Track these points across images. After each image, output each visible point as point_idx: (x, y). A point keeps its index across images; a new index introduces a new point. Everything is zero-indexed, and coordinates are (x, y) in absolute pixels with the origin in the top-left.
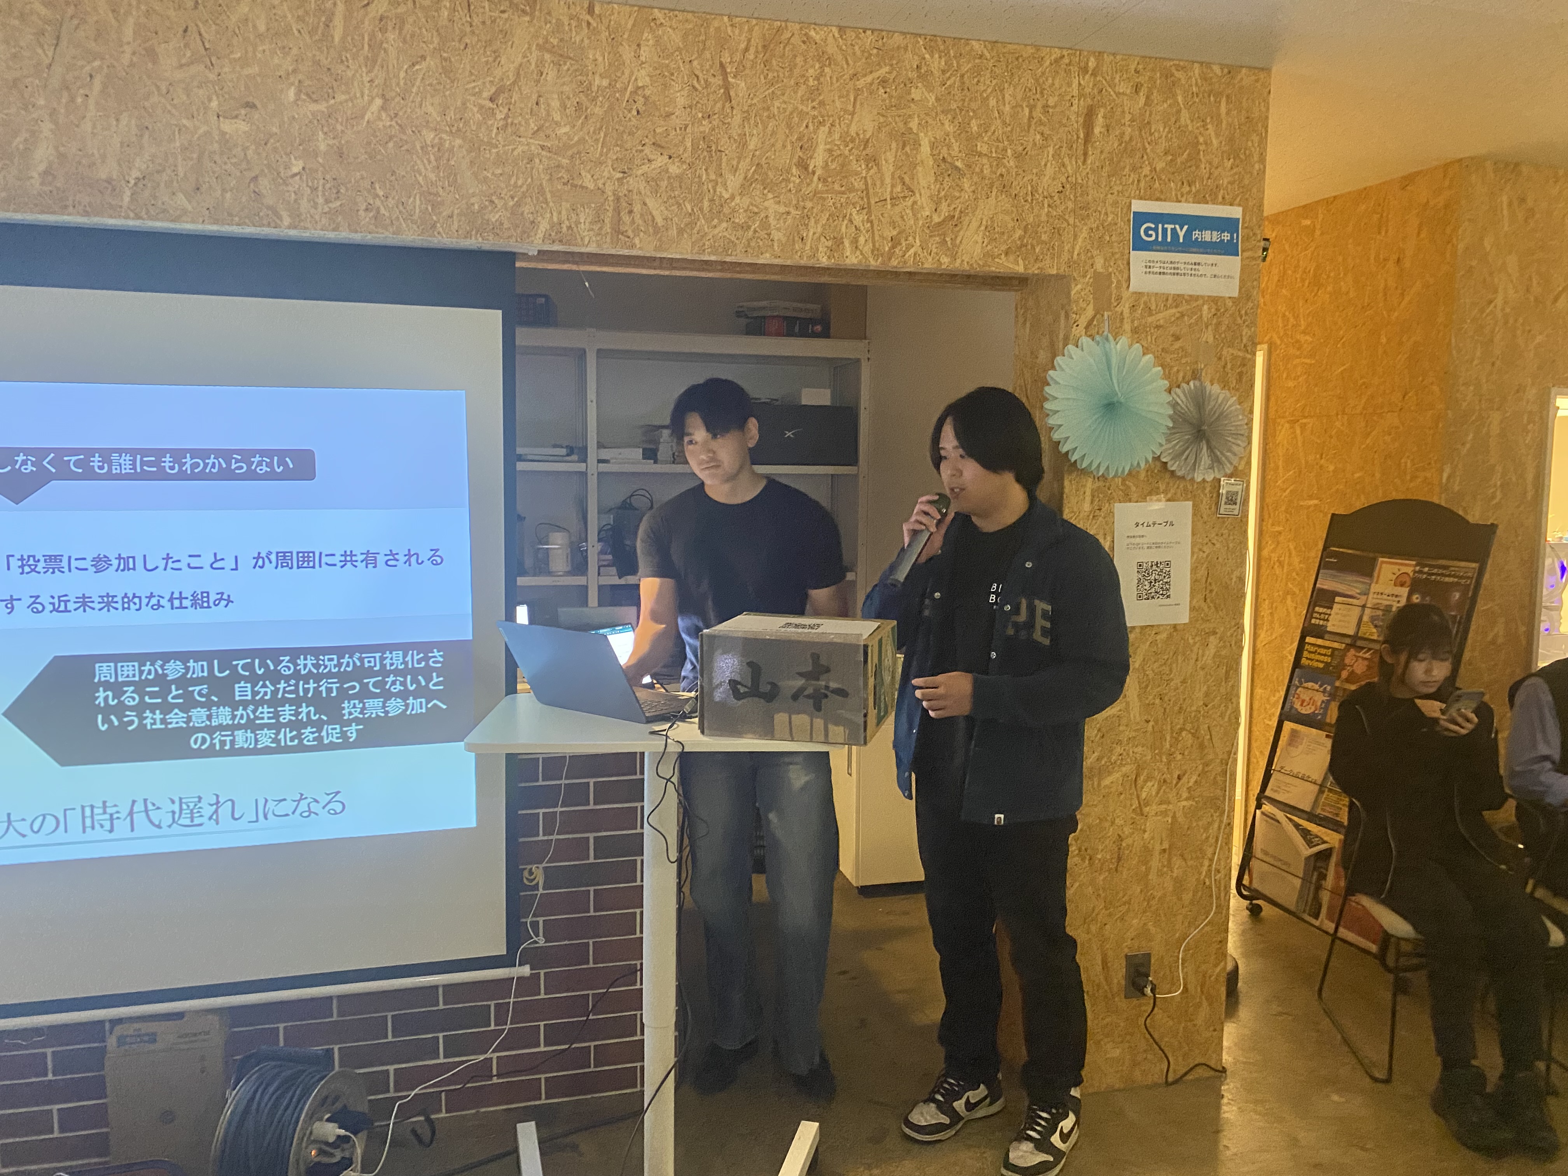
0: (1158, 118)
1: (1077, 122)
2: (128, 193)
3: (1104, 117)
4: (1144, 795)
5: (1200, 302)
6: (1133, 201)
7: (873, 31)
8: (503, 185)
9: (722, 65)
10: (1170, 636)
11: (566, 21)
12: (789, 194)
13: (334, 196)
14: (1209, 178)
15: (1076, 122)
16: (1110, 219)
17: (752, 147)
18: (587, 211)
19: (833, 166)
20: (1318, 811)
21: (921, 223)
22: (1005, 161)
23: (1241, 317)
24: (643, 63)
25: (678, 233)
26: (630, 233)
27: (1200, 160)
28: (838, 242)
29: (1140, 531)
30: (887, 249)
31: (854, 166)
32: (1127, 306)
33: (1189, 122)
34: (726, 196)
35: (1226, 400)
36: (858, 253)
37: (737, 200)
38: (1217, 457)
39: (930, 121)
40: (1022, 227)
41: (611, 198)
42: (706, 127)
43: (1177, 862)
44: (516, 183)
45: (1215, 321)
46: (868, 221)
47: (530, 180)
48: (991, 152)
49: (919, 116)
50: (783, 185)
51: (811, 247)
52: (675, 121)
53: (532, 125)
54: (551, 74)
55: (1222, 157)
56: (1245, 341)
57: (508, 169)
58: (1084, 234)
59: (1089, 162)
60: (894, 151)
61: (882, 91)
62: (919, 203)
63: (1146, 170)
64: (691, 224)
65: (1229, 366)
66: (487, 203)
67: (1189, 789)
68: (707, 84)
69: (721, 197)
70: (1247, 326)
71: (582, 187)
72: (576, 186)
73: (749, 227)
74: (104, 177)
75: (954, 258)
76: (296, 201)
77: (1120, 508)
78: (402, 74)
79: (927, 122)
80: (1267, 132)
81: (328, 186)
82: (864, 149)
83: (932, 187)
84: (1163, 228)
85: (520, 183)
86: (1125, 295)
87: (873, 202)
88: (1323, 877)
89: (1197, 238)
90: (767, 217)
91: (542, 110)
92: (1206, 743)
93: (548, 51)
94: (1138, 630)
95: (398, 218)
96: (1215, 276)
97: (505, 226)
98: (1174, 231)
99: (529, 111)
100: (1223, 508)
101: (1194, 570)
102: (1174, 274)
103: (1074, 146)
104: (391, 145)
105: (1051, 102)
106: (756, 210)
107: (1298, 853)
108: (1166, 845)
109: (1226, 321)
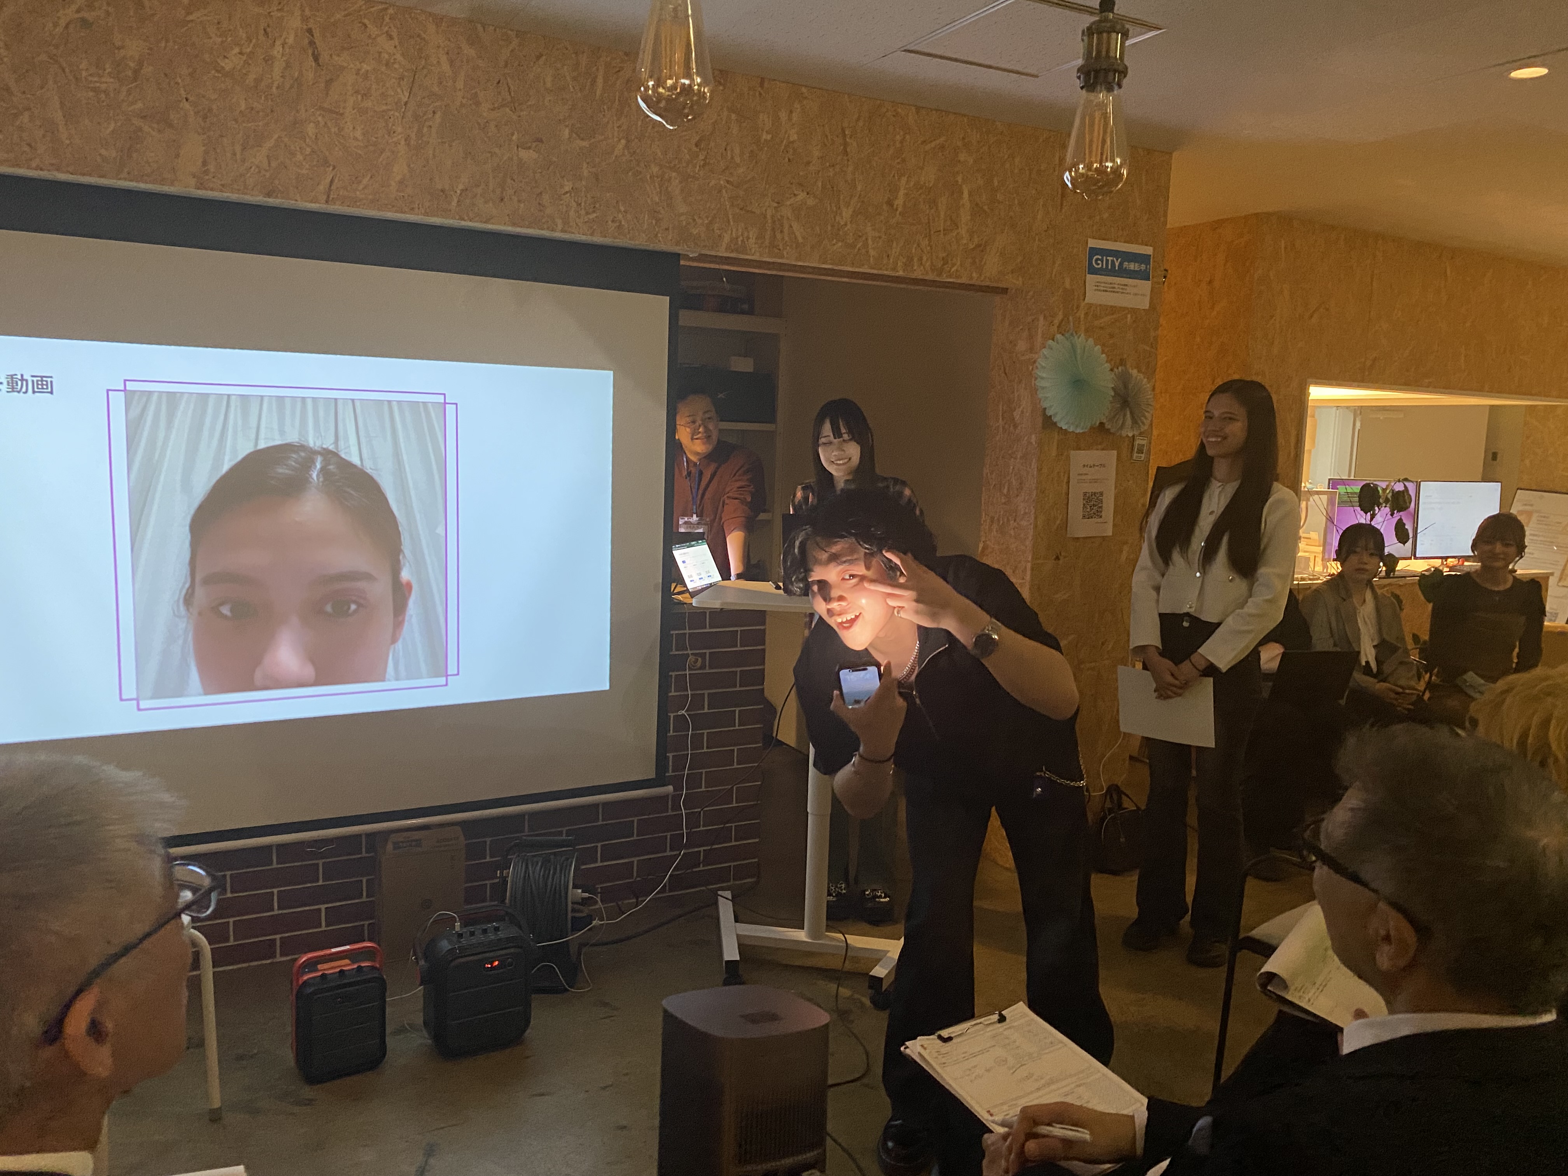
5: (1127, 311)
6: (1090, 240)
8: (701, 208)
10: (1101, 544)
11: (746, 91)
14: (1134, 226)
15: (1057, 182)
16: (1075, 251)
18: (754, 229)
19: (908, 205)
21: (961, 248)
22: (1014, 207)
23: (1150, 324)
25: (811, 248)
26: (781, 247)
27: (1129, 213)
28: (910, 259)
29: (1085, 470)
30: (940, 266)
31: (922, 206)
32: (1083, 313)
35: (1140, 380)
37: (849, 226)
38: (1135, 419)
41: (770, 221)
42: (831, 172)
43: (1100, 703)
45: (1134, 325)
46: (929, 245)
48: (1006, 200)
49: (962, 173)
50: (878, 216)
52: (811, 168)
54: (735, 130)
55: (1142, 212)
56: (1151, 339)
57: (706, 196)
58: (1059, 262)
60: (946, 197)
61: (940, 154)
62: (960, 234)
63: (1097, 219)
65: (1142, 356)
66: (691, 221)
67: (1108, 652)
68: (833, 142)
69: (839, 223)
70: (1153, 330)
77: (1073, 454)
79: (967, 177)
80: (1168, 196)
82: (928, 194)
85: (712, 207)
86: (1083, 304)
87: (932, 232)
90: (866, 239)
94: (1082, 540)
98: (1113, 261)
99: (720, 155)
100: (1135, 455)
101: (1116, 498)
102: (1112, 292)
103: (1056, 199)
105: (1043, 167)
106: (860, 234)
108: (1093, 692)
109: (1141, 325)
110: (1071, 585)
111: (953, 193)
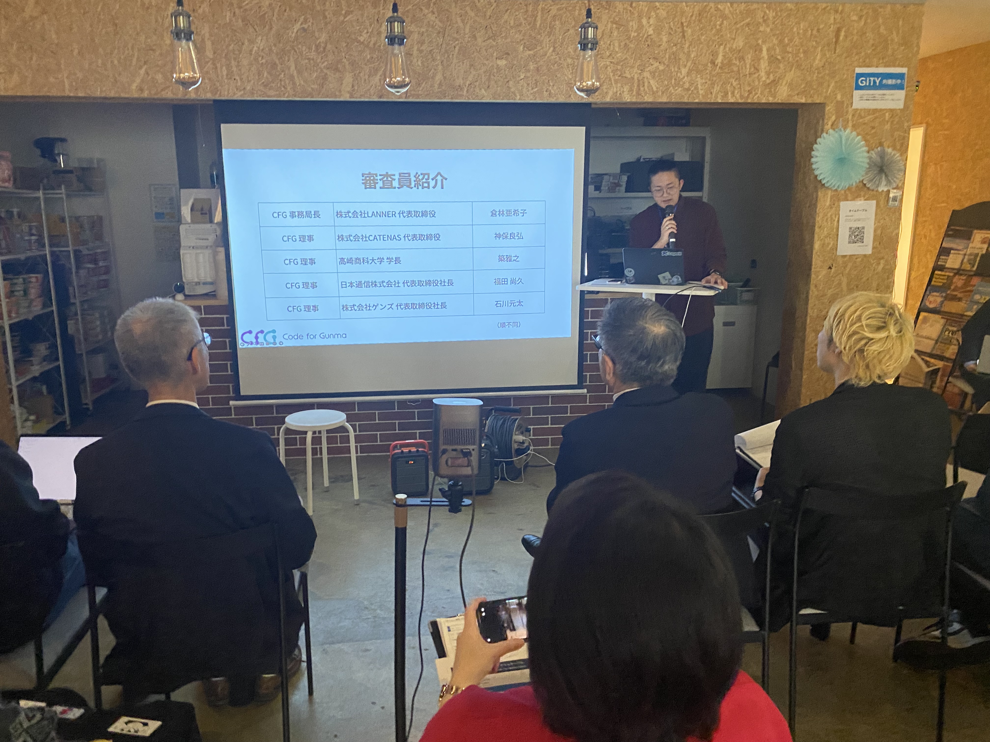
0: (870, 30)
3: (845, 32)
5: (885, 112)
6: (857, 69)
7: (745, 3)
9: (682, 23)
10: (863, 260)
11: (622, 10)
14: (892, 56)
15: (832, 35)
16: (845, 77)
18: (627, 87)
19: (725, 62)
20: (934, 352)
21: (761, 84)
22: (799, 55)
23: (904, 118)
24: (651, 25)
25: (662, 93)
26: (643, 95)
27: (888, 48)
29: (851, 213)
31: (734, 61)
32: (851, 115)
33: (884, 31)
35: (894, 155)
36: (734, 96)
37: (686, 78)
41: (636, 81)
45: (891, 120)
46: (739, 84)
47: (606, 76)
50: (705, 71)
51: (715, 95)
52: (662, 48)
53: (608, 54)
54: (615, 33)
56: (905, 128)
58: (832, 85)
59: (837, 52)
61: (747, 29)
64: (667, 90)
65: (897, 139)
68: (676, 32)
69: (679, 78)
71: (626, 77)
72: (622, 77)
74: (458, 84)
75: (775, 97)
77: (842, 204)
78: (561, 37)
80: (921, 32)
83: (767, 68)
86: (850, 110)
87: (741, 76)
88: (934, 382)
93: (615, 24)
94: (848, 257)
96: (892, 100)
100: (890, 202)
101: (875, 231)
102: (873, 100)
104: (556, 65)
105: (821, 26)
106: (693, 82)
107: (922, 372)
109: (896, 119)
110: (840, 284)
111: (756, 51)
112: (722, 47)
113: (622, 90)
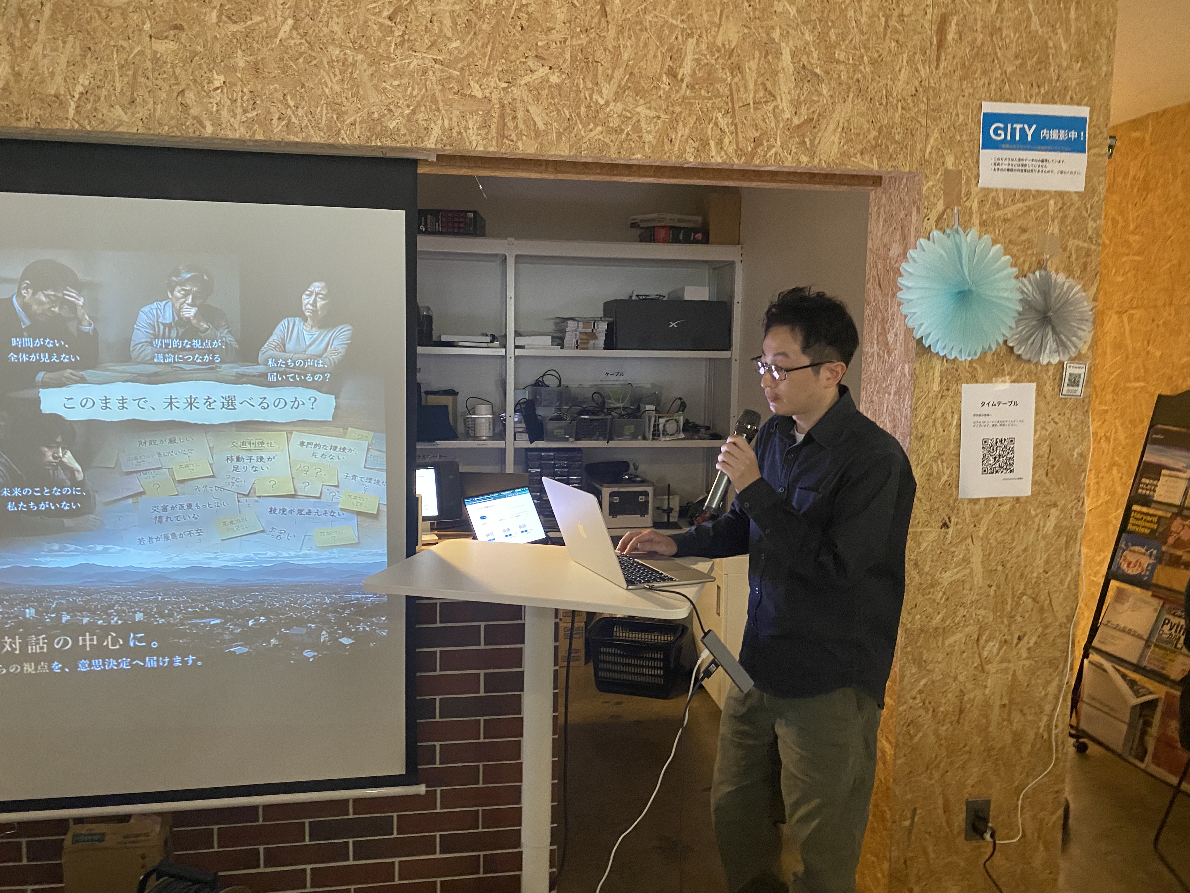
0: (1009, 23)
1: (931, 29)
2: (73, 105)
3: (957, 25)
4: (985, 654)
5: (1048, 196)
6: (984, 103)
8: (400, 95)
10: (1013, 508)
12: (659, 100)
13: (250, 107)
14: (1058, 79)
16: (960, 120)
17: (625, 57)
18: (475, 117)
19: (699, 74)
20: (1145, 663)
21: (781, 125)
22: (862, 68)
23: (1087, 212)
25: (557, 137)
27: (1050, 64)
28: (705, 144)
29: (986, 409)
30: (750, 149)
31: (720, 74)
32: (976, 200)
33: (1038, 27)
34: (602, 102)
35: (1071, 288)
36: (723, 153)
37: (612, 106)
38: (1061, 340)
39: (791, 31)
40: (877, 128)
41: (497, 106)
42: (583, 39)
43: (1017, 717)
44: (411, 93)
45: (1061, 214)
46: (732, 124)
47: (424, 90)
48: (849, 59)
49: (780, 27)
50: (654, 91)
51: (679, 148)
52: (554, 36)
53: (427, 41)
55: (1071, 59)
56: (1090, 233)
57: (405, 81)
58: (936, 134)
59: (942, 66)
60: (756, 60)
61: (746, 4)
62: (780, 108)
63: (997, 74)
64: (569, 129)
65: (1074, 256)
66: (386, 112)
67: (1029, 649)
69: (597, 103)
70: (1093, 219)
71: (471, 96)
72: (466, 95)
73: (622, 131)
74: (53, 92)
75: (812, 157)
76: (217, 111)
77: (966, 389)
79: (788, 32)
80: (1114, 36)
81: (245, 98)
82: (729, 58)
83: (793, 92)
84: (1012, 126)
85: (415, 93)
86: (974, 190)
87: (737, 107)
88: (1147, 724)
89: (1045, 137)
90: (639, 121)
91: (435, 27)
92: (1045, 607)
94: (982, 502)
95: (307, 126)
96: (1062, 172)
97: (402, 132)
98: (1022, 130)
99: (424, 28)
100: (1066, 388)
101: (1037, 446)
102: (1022, 171)
103: (928, 52)
104: (301, 60)
105: (907, 11)
106: (629, 115)
107: (1125, 702)
108: (1006, 701)
109: (1072, 213)
110: (966, 560)
111: (767, 55)
112: (692, 42)
113: (463, 123)
